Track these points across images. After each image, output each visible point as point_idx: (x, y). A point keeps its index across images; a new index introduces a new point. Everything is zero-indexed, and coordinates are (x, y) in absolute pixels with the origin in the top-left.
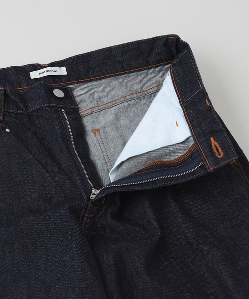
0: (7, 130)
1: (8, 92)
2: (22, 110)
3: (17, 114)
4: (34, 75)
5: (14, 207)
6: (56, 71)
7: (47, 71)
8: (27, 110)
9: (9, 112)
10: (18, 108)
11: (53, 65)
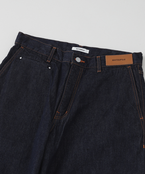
0: (50, 68)
1: (57, 50)
2: (60, 61)
3: (57, 61)
4: (74, 49)
5: (37, 104)
6: (84, 50)
7: (80, 49)
8: (62, 61)
9: (54, 60)
10: (59, 59)
11: (84, 47)
